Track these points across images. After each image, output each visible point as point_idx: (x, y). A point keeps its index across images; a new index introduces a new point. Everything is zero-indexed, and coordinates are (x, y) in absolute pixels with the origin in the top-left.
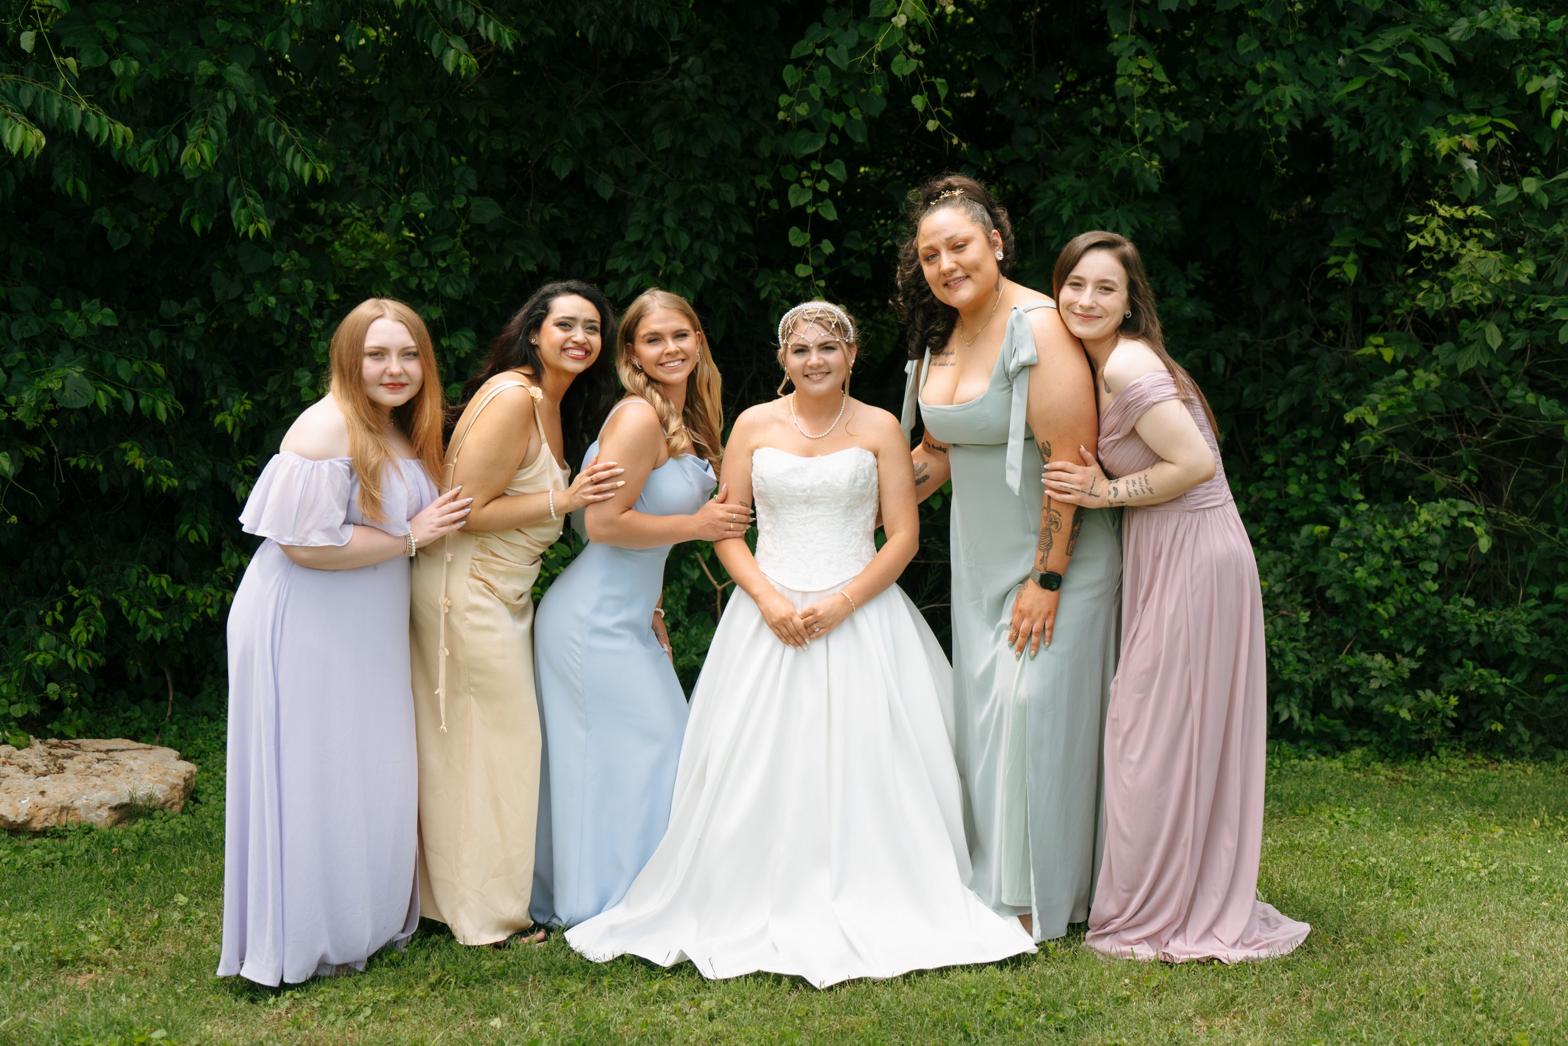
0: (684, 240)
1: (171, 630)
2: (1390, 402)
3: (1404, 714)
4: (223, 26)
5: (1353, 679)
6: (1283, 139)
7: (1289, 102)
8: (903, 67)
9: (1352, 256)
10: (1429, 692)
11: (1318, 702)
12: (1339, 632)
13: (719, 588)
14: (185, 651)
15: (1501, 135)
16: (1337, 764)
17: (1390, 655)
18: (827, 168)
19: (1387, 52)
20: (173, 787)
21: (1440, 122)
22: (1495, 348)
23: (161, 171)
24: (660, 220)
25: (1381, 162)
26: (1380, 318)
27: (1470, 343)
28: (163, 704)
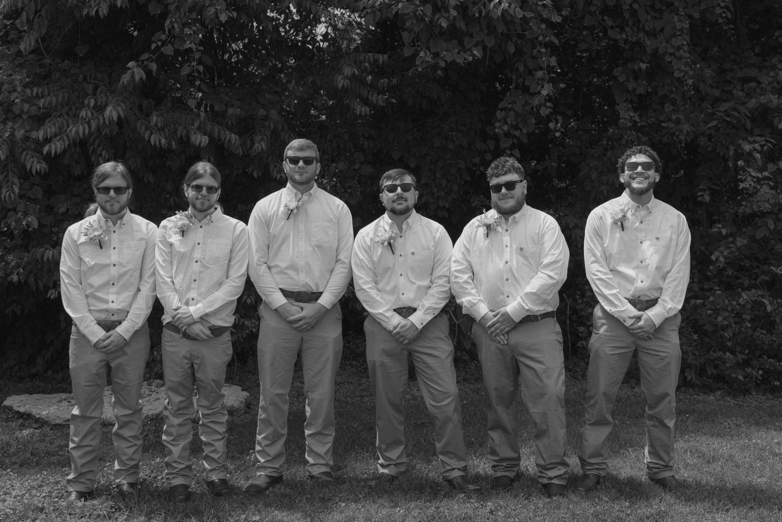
0: (444, 182)
1: (238, 337)
2: (728, 251)
3: (740, 377)
4: (268, 96)
5: (716, 363)
6: (683, 145)
7: (685, 132)
8: (545, 112)
9: (707, 192)
10: (750, 368)
11: (702, 372)
12: (709, 343)
13: (457, 322)
14: (243, 346)
15: (769, 144)
16: (712, 398)
17: (733, 353)
18: (513, 152)
19: (725, 111)
20: (241, 402)
21: (746, 139)
22: (772, 229)
23: (243, 152)
24: (434, 175)
25: (721, 155)
26: (718, 217)
27: (761, 227)
28: (233, 367)
